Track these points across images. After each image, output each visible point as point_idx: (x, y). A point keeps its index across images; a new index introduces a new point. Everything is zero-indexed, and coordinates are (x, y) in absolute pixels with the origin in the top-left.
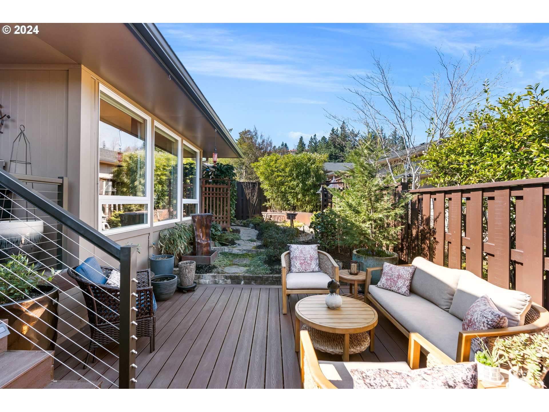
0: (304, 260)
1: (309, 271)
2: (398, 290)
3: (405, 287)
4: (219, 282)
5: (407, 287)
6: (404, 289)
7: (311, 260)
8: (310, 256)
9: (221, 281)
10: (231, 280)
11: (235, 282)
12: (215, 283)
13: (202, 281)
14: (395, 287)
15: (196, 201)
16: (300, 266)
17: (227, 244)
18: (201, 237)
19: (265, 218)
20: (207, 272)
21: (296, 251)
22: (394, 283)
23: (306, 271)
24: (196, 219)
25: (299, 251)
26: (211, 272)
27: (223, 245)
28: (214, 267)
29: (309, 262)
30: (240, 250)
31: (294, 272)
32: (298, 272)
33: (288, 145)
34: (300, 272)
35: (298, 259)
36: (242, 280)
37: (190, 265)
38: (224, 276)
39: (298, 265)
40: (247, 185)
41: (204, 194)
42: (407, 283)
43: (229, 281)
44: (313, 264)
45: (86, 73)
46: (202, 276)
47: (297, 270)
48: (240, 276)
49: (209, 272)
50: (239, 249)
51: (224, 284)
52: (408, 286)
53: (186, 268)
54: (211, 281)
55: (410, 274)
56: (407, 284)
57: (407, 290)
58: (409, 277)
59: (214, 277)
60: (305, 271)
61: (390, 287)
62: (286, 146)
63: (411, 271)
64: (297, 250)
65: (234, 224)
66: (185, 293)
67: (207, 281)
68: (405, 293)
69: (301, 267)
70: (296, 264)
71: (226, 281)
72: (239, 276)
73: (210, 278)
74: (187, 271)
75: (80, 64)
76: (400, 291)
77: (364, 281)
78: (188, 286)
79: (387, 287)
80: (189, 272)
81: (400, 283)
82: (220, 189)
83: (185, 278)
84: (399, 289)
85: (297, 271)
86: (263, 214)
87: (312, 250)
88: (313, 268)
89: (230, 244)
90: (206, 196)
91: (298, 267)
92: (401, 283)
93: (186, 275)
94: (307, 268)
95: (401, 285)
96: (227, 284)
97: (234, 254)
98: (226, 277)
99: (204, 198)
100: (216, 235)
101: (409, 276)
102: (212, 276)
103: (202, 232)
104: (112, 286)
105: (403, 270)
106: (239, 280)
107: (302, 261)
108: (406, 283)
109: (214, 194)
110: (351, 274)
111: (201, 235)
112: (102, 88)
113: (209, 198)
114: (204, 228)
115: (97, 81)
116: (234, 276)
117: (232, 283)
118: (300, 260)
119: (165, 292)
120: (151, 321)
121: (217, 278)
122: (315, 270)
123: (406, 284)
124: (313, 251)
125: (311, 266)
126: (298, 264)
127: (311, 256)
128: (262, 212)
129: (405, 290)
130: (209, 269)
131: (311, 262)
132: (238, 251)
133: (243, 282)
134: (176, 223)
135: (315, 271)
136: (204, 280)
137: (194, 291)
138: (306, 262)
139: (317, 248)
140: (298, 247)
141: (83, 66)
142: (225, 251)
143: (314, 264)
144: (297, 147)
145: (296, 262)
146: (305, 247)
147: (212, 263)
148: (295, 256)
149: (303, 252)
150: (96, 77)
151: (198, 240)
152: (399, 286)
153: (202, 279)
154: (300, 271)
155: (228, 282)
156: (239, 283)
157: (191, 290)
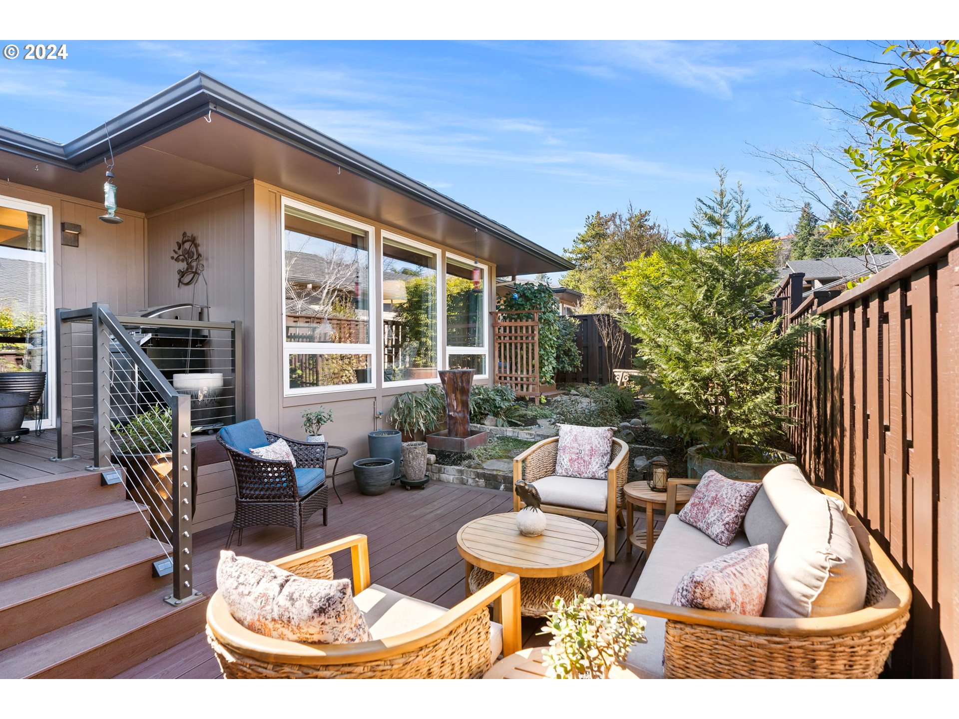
0: (577, 454)
1: (586, 476)
2: (708, 528)
3: (721, 523)
4: (467, 481)
5: (724, 525)
6: (717, 529)
7: (591, 455)
8: (589, 447)
9: (470, 481)
10: (485, 480)
11: (491, 484)
12: (463, 482)
13: (444, 476)
14: (704, 521)
15: (483, 350)
16: (569, 464)
17: (519, 423)
18: (455, 407)
19: (619, 381)
20: (454, 463)
21: (567, 436)
22: (702, 513)
23: (580, 474)
24: (446, 379)
25: (572, 438)
26: (460, 464)
27: (512, 424)
28: (470, 457)
29: (587, 458)
30: (531, 435)
31: (558, 474)
32: (567, 476)
33: (772, 227)
34: (570, 476)
35: (567, 452)
36: (501, 482)
37: (416, 448)
38: (474, 472)
39: (566, 463)
40: (604, 318)
41: (497, 339)
42: (729, 517)
43: (482, 482)
44: (594, 464)
45: (260, 188)
46: (444, 469)
47: (563, 471)
48: (499, 475)
49: (456, 465)
50: (529, 433)
51: (475, 486)
52: (728, 523)
53: (410, 452)
54: (457, 478)
55: (739, 498)
56: (727, 519)
57: (723, 532)
58: (737, 505)
59: (461, 472)
60: (578, 476)
61: (696, 522)
62: (766, 231)
63: (744, 492)
64: (569, 434)
65: (576, 393)
66: (408, 490)
67: (451, 478)
68: (717, 536)
69: (571, 466)
70: (563, 459)
71: (477, 482)
72: (497, 475)
73: (455, 473)
74: (411, 456)
75: (252, 179)
76: (709, 532)
77: (664, 504)
78: (414, 480)
79: (691, 520)
80: (413, 459)
81: (712, 514)
82: (521, 328)
83: (409, 467)
84: (709, 525)
85: (564, 474)
86: (615, 373)
87: (597, 436)
88: (594, 470)
89: (523, 424)
90: (500, 341)
91: (565, 467)
92: (715, 514)
93: (410, 463)
94: (582, 469)
95: (712, 519)
96: (478, 486)
97: (520, 441)
98: (478, 475)
99: (497, 346)
100: (500, 407)
101: (738, 501)
102: (458, 470)
103: (456, 399)
104: (255, 454)
105: (730, 487)
106: (497, 481)
107: (574, 457)
108: (725, 516)
109: (519, 338)
110: (654, 489)
111: (455, 404)
112: (286, 201)
113: (510, 344)
114: (458, 392)
115: (278, 194)
116: (490, 474)
117: (486, 486)
118: (570, 453)
119: (371, 481)
120: (295, 507)
121: (465, 474)
122: (596, 475)
123: (723, 518)
124: (599, 440)
125: (590, 466)
126: (565, 461)
127: (591, 447)
128: (614, 370)
129: (718, 531)
130: (458, 460)
131: (591, 458)
132: (528, 436)
133: (502, 487)
134: (426, 385)
135: (597, 477)
136: (447, 476)
137: (423, 489)
138: (581, 458)
139: (609, 434)
140: (571, 429)
141: (255, 181)
142: (508, 434)
143: (597, 463)
144: (795, 227)
145: (564, 457)
146: (586, 430)
147: (468, 451)
148: (563, 445)
149: (579, 438)
150: (275, 189)
151: (451, 411)
152: (709, 521)
153: (444, 473)
154: (570, 473)
155: (480, 483)
156: (497, 488)
157: (419, 486)
